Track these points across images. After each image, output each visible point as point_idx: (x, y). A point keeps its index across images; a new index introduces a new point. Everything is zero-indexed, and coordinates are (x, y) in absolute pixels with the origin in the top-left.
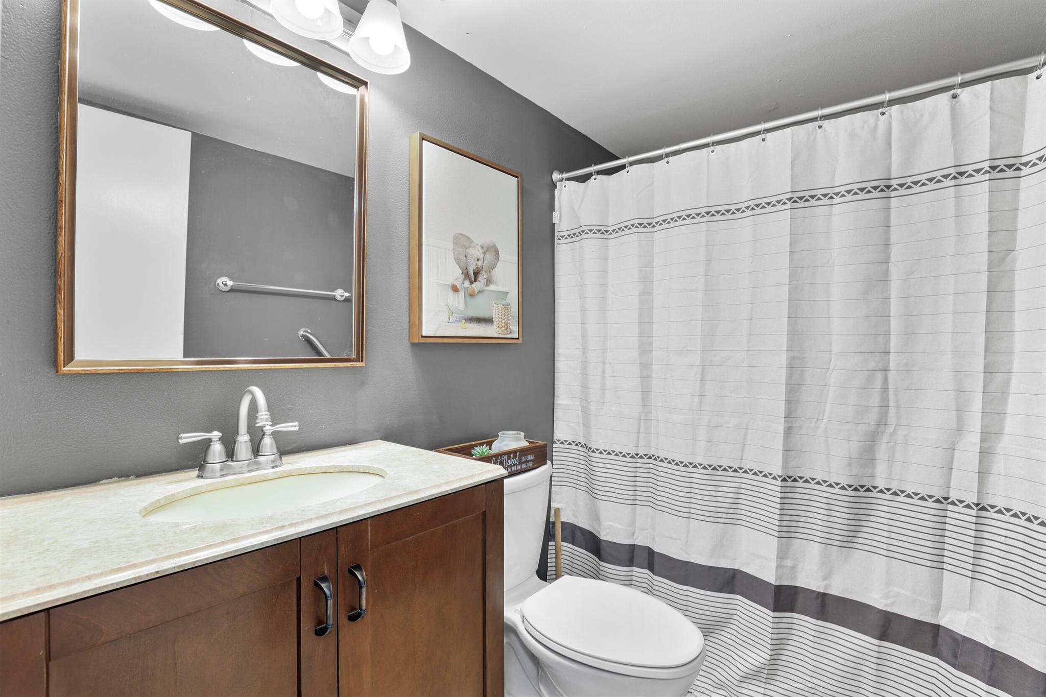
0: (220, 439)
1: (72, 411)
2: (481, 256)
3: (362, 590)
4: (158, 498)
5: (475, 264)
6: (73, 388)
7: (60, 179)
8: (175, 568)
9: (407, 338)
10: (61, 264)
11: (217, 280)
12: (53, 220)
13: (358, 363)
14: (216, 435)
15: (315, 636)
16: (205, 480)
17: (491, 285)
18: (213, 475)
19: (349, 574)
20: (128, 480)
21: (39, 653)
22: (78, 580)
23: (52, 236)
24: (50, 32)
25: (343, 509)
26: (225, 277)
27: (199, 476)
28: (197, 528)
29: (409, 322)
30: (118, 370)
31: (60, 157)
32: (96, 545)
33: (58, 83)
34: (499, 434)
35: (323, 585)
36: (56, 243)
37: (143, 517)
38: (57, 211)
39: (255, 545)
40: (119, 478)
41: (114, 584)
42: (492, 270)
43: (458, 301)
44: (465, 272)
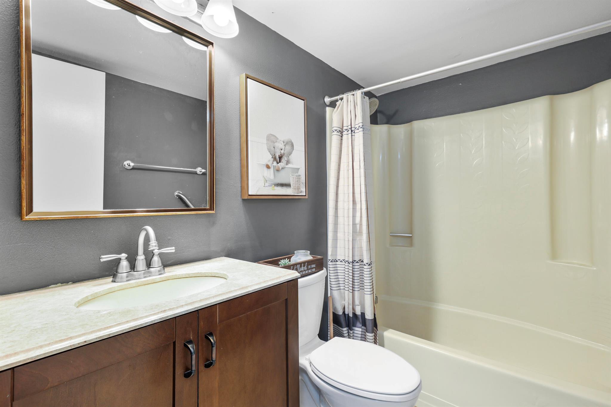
0: (126, 258)
1: (31, 243)
2: (283, 147)
3: (213, 348)
4: (87, 295)
5: (279, 152)
6: (32, 229)
7: (22, 101)
8: (96, 338)
9: (240, 196)
10: (24, 153)
11: (124, 162)
12: (18, 125)
13: (211, 211)
14: (124, 256)
15: (184, 378)
16: (116, 283)
17: (289, 164)
18: (122, 280)
19: (205, 339)
20: (67, 285)
21: (7, 396)
22: (33, 349)
23: (17, 136)
24: (12, 8)
25: (202, 299)
26: (128, 161)
27: (113, 281)
28: (111, 313)
29: (241, 187)
30: (61, 217)
31: (21, 87)
32: (47, 326)
33: (18, 40)
34: (295, 252)
35: (190, 346)
36: (20, 140)
37: (77, 307)
38: (20, 120)
39: (148, 323)
40: (61, 283)
41: (57, 350)
42: (290, 155)
43: (270, 174)
44: (274, 157)
